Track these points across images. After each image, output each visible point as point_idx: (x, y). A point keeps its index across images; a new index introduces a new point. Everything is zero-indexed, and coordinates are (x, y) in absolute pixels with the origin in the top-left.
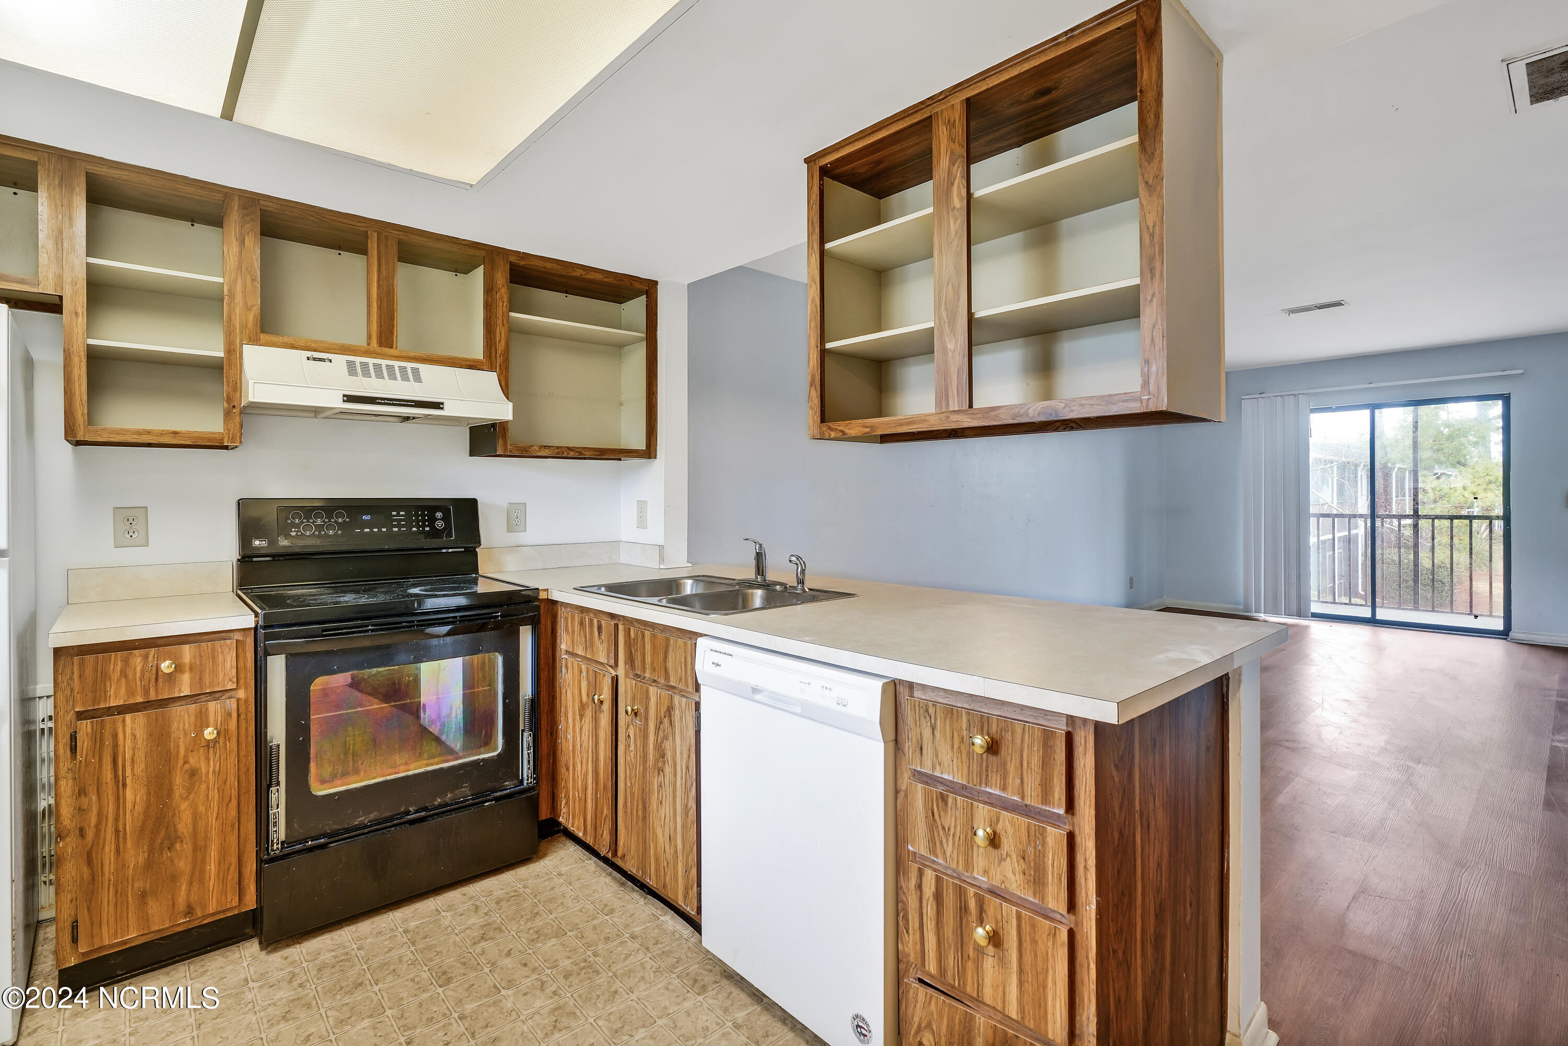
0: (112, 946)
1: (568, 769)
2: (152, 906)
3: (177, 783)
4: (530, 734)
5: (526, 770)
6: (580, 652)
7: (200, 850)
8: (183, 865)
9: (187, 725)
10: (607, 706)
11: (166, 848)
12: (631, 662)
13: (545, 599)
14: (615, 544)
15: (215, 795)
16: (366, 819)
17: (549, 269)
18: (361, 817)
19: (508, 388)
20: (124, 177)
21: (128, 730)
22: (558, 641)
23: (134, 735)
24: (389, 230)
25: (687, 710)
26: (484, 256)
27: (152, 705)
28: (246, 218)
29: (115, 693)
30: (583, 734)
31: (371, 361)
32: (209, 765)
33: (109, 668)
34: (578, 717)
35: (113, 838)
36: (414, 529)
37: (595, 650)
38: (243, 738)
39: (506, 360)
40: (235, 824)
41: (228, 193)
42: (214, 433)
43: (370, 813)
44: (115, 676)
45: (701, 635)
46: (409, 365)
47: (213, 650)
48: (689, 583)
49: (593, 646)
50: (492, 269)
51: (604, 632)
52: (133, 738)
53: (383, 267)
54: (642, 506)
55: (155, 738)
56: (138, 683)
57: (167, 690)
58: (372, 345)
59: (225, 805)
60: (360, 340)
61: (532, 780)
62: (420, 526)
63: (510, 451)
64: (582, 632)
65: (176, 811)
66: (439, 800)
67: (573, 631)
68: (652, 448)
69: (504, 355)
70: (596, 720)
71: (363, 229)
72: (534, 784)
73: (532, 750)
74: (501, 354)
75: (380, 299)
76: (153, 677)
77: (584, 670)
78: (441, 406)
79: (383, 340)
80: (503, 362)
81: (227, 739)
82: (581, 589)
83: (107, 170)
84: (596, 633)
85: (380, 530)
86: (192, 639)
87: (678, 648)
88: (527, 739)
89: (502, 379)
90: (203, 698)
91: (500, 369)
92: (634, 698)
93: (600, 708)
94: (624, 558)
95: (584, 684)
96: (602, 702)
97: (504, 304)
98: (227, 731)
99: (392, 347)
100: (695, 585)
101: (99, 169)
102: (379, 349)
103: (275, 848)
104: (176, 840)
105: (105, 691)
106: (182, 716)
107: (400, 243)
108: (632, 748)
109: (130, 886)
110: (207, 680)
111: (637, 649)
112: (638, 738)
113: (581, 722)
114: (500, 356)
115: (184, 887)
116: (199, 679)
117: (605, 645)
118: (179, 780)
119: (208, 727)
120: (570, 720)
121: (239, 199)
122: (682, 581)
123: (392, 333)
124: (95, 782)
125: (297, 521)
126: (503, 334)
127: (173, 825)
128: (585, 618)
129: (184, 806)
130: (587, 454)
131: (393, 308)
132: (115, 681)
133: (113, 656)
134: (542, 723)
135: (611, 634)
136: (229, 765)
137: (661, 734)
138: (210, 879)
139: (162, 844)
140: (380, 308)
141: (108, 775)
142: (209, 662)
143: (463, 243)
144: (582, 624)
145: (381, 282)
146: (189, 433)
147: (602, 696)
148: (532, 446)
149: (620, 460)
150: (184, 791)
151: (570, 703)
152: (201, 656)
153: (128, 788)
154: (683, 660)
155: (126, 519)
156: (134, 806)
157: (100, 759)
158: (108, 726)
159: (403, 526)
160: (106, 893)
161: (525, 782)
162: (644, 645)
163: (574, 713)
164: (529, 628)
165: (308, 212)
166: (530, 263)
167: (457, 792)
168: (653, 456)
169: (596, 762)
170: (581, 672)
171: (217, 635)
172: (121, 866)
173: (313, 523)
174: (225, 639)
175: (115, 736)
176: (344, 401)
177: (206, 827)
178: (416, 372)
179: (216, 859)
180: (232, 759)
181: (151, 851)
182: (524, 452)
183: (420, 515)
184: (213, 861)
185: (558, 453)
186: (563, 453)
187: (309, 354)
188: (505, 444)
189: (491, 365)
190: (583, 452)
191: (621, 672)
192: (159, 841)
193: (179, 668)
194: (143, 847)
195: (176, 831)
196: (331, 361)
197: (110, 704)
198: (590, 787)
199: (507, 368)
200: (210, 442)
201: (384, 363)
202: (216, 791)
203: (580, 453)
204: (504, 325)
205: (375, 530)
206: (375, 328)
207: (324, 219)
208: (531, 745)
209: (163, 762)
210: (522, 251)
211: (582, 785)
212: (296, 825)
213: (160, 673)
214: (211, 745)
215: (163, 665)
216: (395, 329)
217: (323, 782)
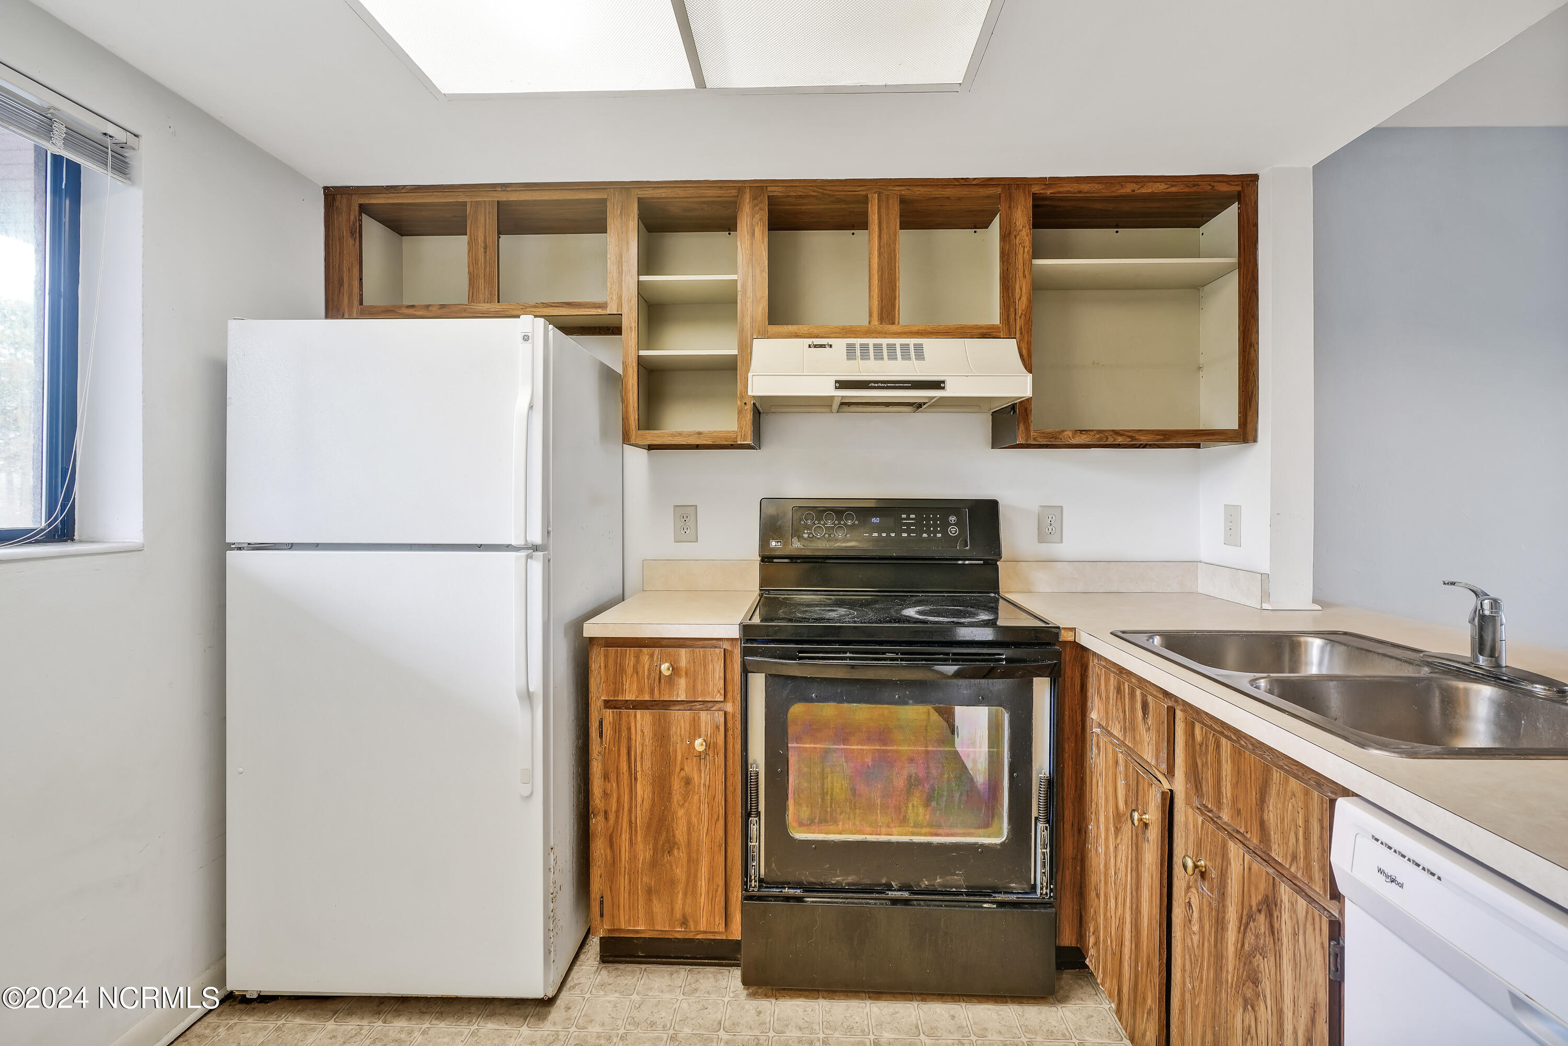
0: (628, 931)
1: (1098, 896)
2: (655, 905)
3: (675, 788)
4: (1046, 827)
5: (1039, 874)
6: (1116, 731)
7: (693, 862)
8: (680, 873)
9: (683, 730)
10: (1154, 834)
11: (667, 851)
12: (1195, 780)
13: (1071, 642)
14: (1191, 565)
15: (705, 808)
16: (843, 880)
17: (1087, 193)
18: (838, 876)
19: (1031, 357)
20: (663, 195)
21: (638, 726)
22: (1089, 704)
23: (642, 731)
24: (890, 188)
25: (1309, 926)
26: (1000, 194)
27: (658, 704)
28: (756, 208)
29: (629, 687)
30: (1119, 861)
31: (871, 342)
32: (700, 777)
33: (625, 662)
34: (1112, 829)
35: (628, 828)
36: (925, 535)
37: (1138, 738)
38: (730, 755)
39: (1029, 322)
40: (722, 845)
41: (740, 187)
42: (729, 432)
43: (848, 875)
44: (630, 670)
45: (1347, 793)
46: (912, 342)
47: (705, 657)
48: (1315, 645)
49: (1134, 730)
50: (1010, 207)
51: (1151, 714)
52: (642, 734)
53: (885, 231)
54: (1232, 515)
55: (658, 738)
56: (646, 681)
57: (667, 692)
58: (872, 323)
59: (714, 822)
60: (862, 320)
61: (1048, 891)
62: (932, 532)
63: (1034, 439)
64: (1119, 704)
65: (674, 816)
66: (926, 883)
67: (1108, 698)
68: (1249, 426)
69: (1025, 316)
70: (1137, 849)
71: (864, 193)
72: (1050, 897)
73: (1048, 850)
74: (1022, 314)
75: (881, 269)
76: (657, 677)
77: (1121, 761)
78: (942, 385)
79: (884, 316)
80: (1025, 325)
81: (716, 753)
82: (1121, 635)
83: (651, 192)
84: (1140, 713)
85: (888, 535)
86: (689, 643)
87: (1289, 794)
88: (1040, 832)
89: (1024, 346)
90: (698, 706)
91: (1021, 333)
92: (1199, 845)
93: (1144, 833)
94: (1204, 585)
95: (1121, 783)
96: (1146, 825)
97: (1026, 250)
98: (715, 744)
99: (893, 323)
100: (1328, 648)
101: (646, 192)
102: (880, 328)
103: (753, 886)
104: (674, 845)
105: (623, 684)
106: (679, 720)
107: (903, 201)
108: (1195, 928)
109: (640, 879)
110: (699, 687)
111: (1207, 763)
112: (1206, 918)
113: (1116, 837)
114: (1020, 318)
115: (680, 895)
116: (692, 687)
117: (1153, 734)
118: (677, 785)
119: (700, 737)
120: (1102, 826)
121: (750, 190)
122: (1302, 639)
123: (893, 306)
124: (615, 770)
125: (809, 522)
126: (1024, 289)
127: (671, 830)
128: (1124, 683)
129: (681, 813)
130: (1143, 439)
131: (895, 278)
132: (630, 676)
133: (628, 650)
134: (1066, 813)
135: (1163, 722)
136: (717, 781)
137: (1250, 938)
138: (701, 895)
139: (663, 846)
140: (881, 279)
141: (624, 766)
142: (701, 669)
143: (974, 183)
144: (1119, 690)
145: (882, 249)
146: (710, 433)
147: (1147, 816)
148: (1063, 431)
149: (1198, 446)
150: (680, 798)
151: (1102, 802)
152: (694, 662)
153: (638, 781)
154: (1300, 822)
155: (682, 516)
156: (643, 802)
157: (619, 750)
158: (624, 718)
159: (913, 532)
160: (623, 879)
161: (1039, 891)
162: (1219, 762)
163: (1107, 818)
164: (1047, 680)
165: (811, 188)
166: (1061, 189)
167: (949, 878)
168: (1251, 438)
169: (1137, 913)
170: (1117, 762)
171: (709, 642)
172: (633, 858)
173: (824, 525)
174: (716, 647)
175: (629, 729)
176: (836, 388)
177: (699, 840)
178: (919, 349)
179: (706, 879)
180: (720, 776)
181: (655, 849)
182: (1052, 442)
183: (931, 519)
184: (703, 878)
185: (1100, 439)
186: (1107, 438)
187: (810, 341)
188: (1027, 429)
189: (1009, 330)
190: (1137, 437)
191: (1179, 785)
192: (661, 843)
193: (675, 670)
194: (649, 843)
195: (674, 836)
196: (831, 346)
197: (625, 698)
198: (1127, 943)
199: (1029, 331)
200: (726, 441)
201: (884, 342)
202: (706, 805)
203: (1133, 438)
204: (1025, 277)
205: (884, 535)
206: (876, 303)
207: (825, 192)
208: (1047, 841)
209: (665, 763)
210: (1048, 176)
211: (1116, 933)
212: (773, 865)
213: (662, 674)
214: (703, 756)
215: (663, 667)
216: (897, 301)
217: (801, 824)
